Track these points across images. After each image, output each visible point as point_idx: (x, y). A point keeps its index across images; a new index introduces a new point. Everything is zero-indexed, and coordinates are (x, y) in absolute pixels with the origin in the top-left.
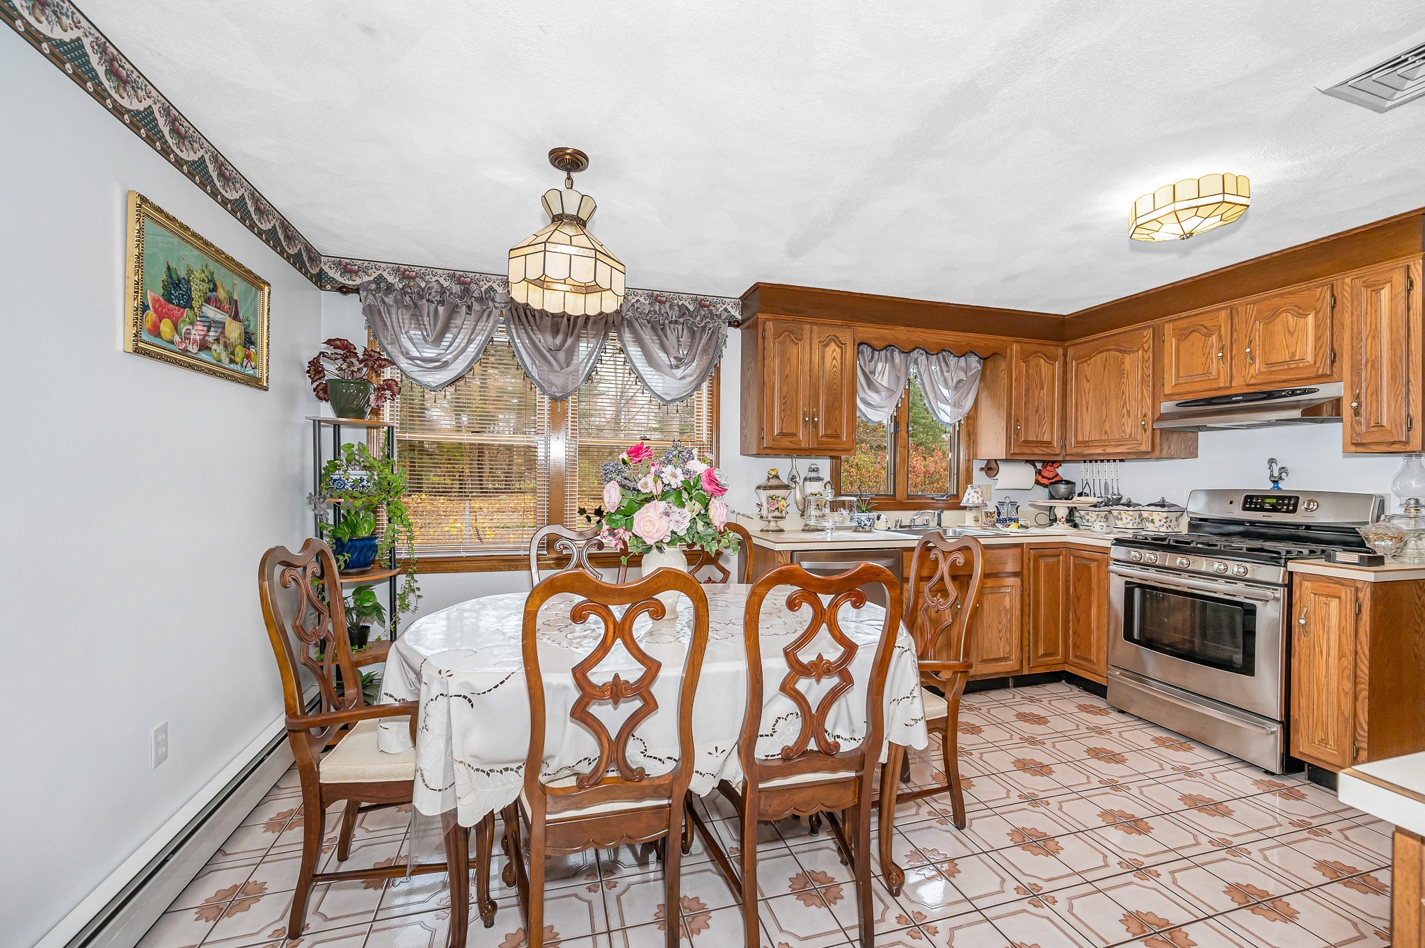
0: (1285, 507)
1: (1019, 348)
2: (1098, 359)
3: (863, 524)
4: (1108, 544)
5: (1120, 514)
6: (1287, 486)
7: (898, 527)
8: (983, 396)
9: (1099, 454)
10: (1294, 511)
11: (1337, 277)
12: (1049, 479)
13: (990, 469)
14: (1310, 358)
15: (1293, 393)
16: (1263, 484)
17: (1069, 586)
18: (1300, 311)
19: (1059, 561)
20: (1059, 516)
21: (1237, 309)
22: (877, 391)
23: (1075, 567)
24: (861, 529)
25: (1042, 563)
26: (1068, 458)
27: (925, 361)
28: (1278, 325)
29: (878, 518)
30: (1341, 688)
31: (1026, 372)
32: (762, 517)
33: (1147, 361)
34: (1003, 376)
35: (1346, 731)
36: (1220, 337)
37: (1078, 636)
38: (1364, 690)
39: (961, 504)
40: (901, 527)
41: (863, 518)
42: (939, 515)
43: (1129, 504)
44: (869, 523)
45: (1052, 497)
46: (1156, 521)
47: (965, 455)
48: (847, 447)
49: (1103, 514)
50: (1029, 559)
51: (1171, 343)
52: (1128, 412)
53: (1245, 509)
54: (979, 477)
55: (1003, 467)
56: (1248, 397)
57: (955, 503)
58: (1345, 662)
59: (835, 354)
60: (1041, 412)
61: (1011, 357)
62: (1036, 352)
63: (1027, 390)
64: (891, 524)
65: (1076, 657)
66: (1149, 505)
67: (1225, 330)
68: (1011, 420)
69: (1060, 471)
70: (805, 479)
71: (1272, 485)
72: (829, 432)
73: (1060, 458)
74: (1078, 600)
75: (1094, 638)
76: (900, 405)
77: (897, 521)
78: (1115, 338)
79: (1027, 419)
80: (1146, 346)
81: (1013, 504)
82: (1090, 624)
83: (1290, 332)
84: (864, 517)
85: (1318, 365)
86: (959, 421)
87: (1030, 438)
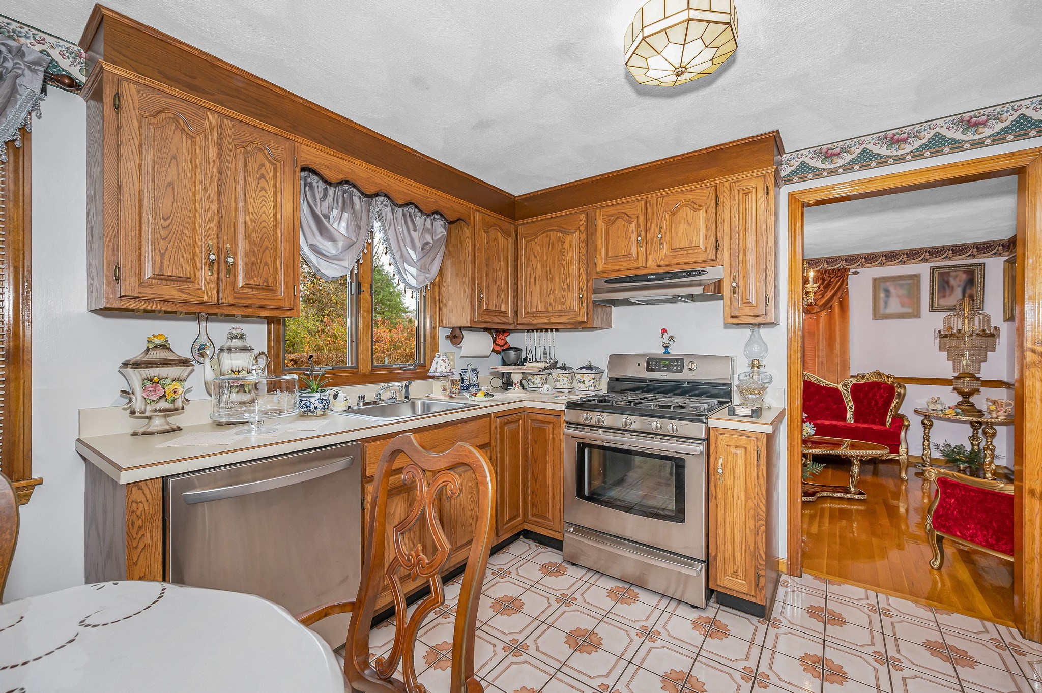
0: (675, 368)
1: (481, 217)
2: (544, 238)
3: (312, 407)
4: (562, 408)
5: (558, 376)
6: (674, 350)
7: (361, 404)
8: (448, 263)
9: (545, 324)
10: (681, 371)
11: (719, 180)
12: (501, 346)
13: (455, 337)
14: (702, 246)
15: (690, 274)
16: (657, 350)
17: (527, 448)
18: (695, 206)
19: (519, 426)
20: (515, 382)
21: (650, 201)
22: (332, 239)
23: (532, 430)
24: (310, 414)
25: (507, 430)
26: (519, 327)
27: (390, 215)
28: (680, 217)
29: (335, 396)
30: (747, 526)
31: (487, 243)
32: (133, 413)
33: (583, 242)
34: (468, 242)
35: (752, 562)
36: (638, 225)
37: (536, 495)
38: (763, 525)
39: (430, 374)
40: (365, 404)
41: (313, 400)
42: (407, 387)
43: (564, 368)
44: (320, 406)
45: (504, 363)
46: (586, 382)
47: (431, 322)
48: (286, 304)
49: (544, 377)
50: (496, 428)
51: (601, 227)
52: (568, 286)
53: (648, 369)
54: (444, 345)
55: (466, 334)
56: (660, 276)
57: (422, 373)
58: (751, 504)
59: (263, 171)
60: (499, 283)
61: (474, 225)
62: (495, 225)
63: (488, 260)
64: (352, 402)
65: (534, 515)
66: (581, 368)
67: (642, 219)
68: (474, 289)
69: (508, 339)
70: (222, 350)
71: (664, 350)
72: (255, 281)
73: (511, 327)
74: (536, 462)
75: (549, 496)
76: (361, 261)
77: (360, 397)
78: (558, 219)
79: (488, 289)
80: (582, 229)
81: (474, 370)
82: (546, 484)
83: (689, 223)
84: (313, 398)
85: (708, 251)
86: (426, 287)
87: (491, 308)
